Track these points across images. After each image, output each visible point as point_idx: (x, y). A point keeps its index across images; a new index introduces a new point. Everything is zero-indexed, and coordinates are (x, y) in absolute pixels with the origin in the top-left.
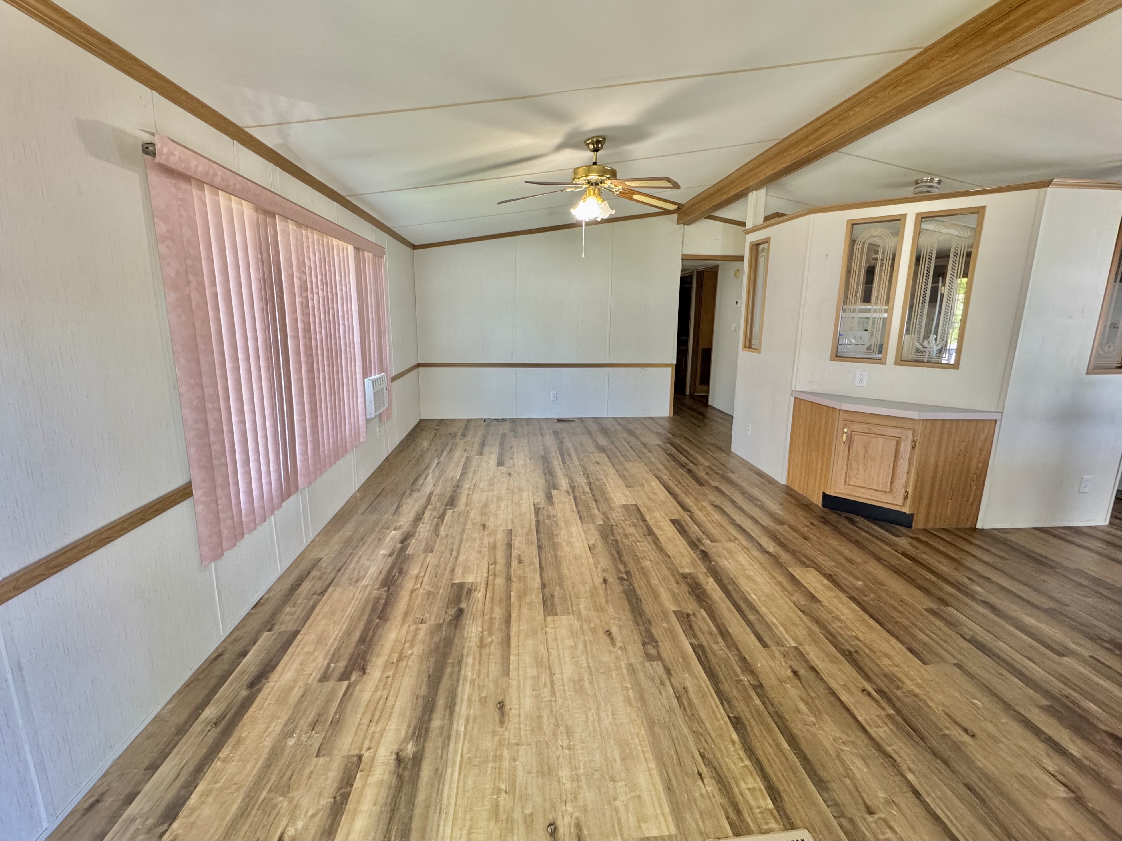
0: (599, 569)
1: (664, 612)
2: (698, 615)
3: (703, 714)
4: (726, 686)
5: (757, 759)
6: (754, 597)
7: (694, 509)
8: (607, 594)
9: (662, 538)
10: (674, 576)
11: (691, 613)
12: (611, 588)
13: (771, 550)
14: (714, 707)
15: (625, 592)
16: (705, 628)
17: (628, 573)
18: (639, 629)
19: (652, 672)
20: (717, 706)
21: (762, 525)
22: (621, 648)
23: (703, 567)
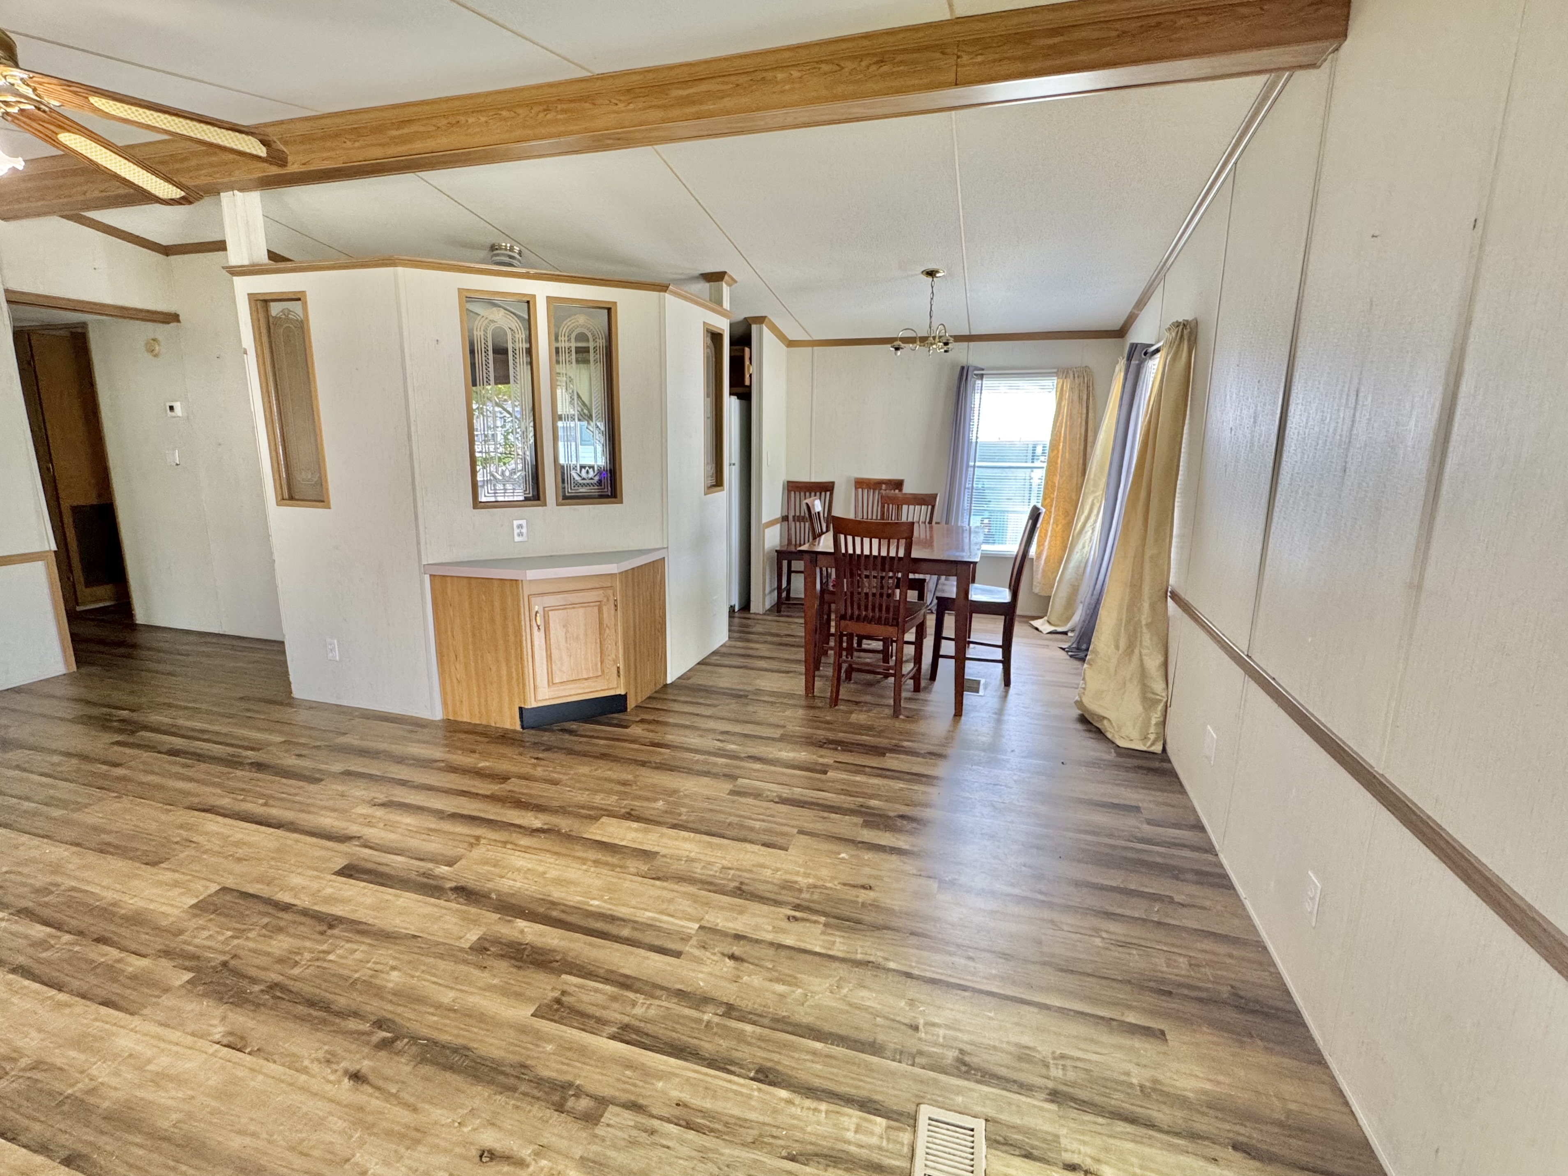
0: (315, 1068)
1: (522, 1029)
2: (571, 989)
3: (733, 1110)
4: (708, 1046)
5: (823, 1091)
6: (596, 903)
7: (354, 829)
8: (395, 1096)
9: (361, 915)
10: (465, 962)
11: (557, 994)
12: (386, 1079)
13: (537, 824)
14: (728, 1085)
15: (422, 1059)
16: (600, 998)
17: (379, 1024)
18: (525, 1094)
19: (620, 1134)
20: (730, 1081)
21: (487, 797)
22: (537, 1154)
23: (488, 914)
